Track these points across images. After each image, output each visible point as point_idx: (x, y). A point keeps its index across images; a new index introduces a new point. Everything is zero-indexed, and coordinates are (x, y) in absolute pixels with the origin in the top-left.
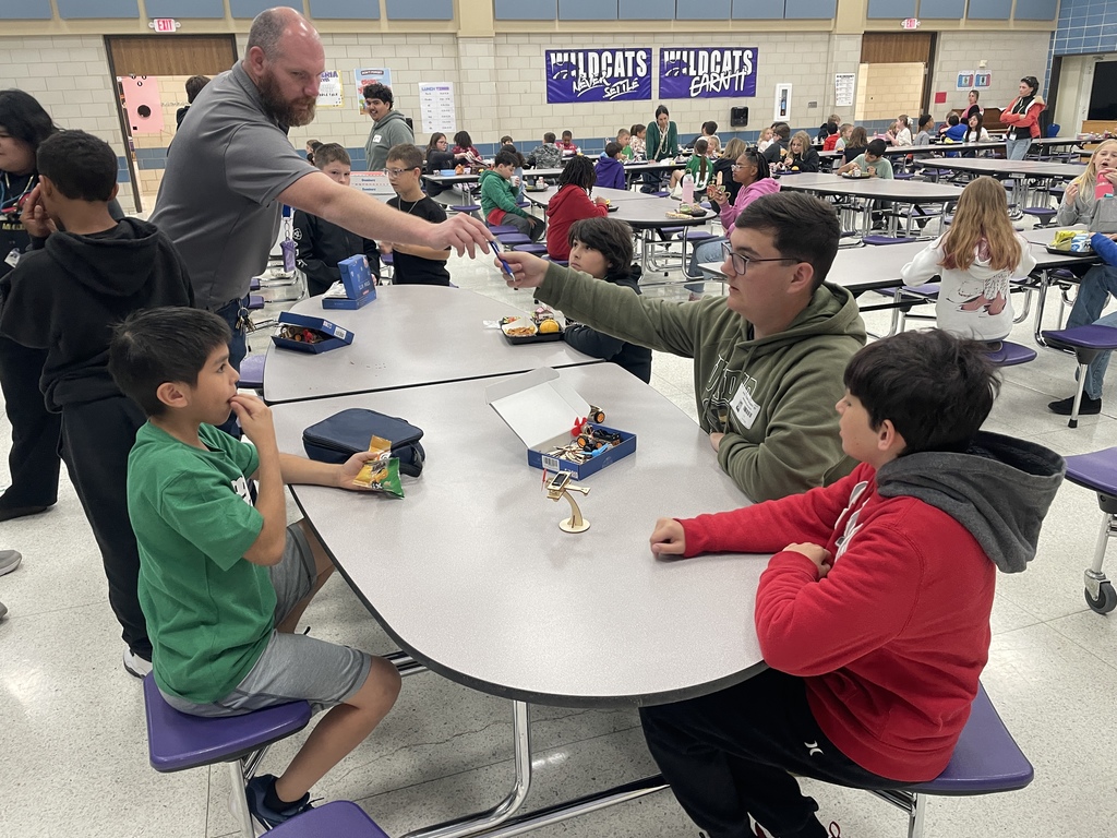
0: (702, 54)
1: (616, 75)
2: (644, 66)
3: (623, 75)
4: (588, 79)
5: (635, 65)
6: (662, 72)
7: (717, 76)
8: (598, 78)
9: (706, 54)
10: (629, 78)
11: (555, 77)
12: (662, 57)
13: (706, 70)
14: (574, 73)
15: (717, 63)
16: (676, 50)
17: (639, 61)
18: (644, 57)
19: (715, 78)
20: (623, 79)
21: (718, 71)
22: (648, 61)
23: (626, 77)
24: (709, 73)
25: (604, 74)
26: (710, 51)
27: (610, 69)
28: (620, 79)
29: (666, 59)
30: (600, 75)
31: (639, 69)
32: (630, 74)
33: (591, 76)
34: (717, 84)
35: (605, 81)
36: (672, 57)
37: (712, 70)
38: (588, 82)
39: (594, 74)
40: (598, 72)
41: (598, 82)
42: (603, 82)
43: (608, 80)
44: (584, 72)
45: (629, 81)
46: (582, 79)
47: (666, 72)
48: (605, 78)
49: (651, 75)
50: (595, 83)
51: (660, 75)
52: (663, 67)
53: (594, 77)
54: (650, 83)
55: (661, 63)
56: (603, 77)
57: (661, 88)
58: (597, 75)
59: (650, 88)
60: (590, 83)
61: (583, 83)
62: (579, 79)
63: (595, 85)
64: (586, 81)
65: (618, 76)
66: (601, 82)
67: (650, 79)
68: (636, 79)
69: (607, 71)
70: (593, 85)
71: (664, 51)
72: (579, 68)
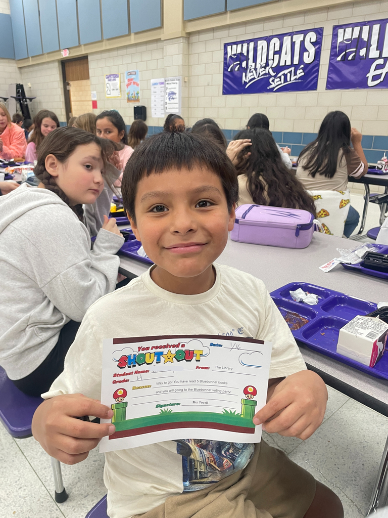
1: (282, 63)
2: (312, 50)
3: (289, 63)
4: (256, 69)
5: (303, 49)
6: (333, 56)
8: (265, 67)
10: (295, 66)
11: (229, 70)
12: (335, 36)
14: (244, 64)
16: (354, 25)
17: (308, 45)
18: (314, 39)
20: (289, 67)
22: (317, 43)
23: (292, 65)
25: (270, 62)
28: (286, 67)
29: (340, 39)
30: (267, 64)
31: (306, 54)
32: (296, 62)
33: (258, 66)
35: (271, 71)
36: (348, 36)
38: (256, 73)
39: (262, 64)
40: (265, 62)
41: (264, 72)
42: (269, 71)
43: (274, 69)
44: (253, 62)
45: (295, 69)
46: (250, 69)
47: (338, 56)
48: (271, 67)
49: (319, 61)
50: (261, 74)
51: (330, 59)
52: (335, 50)
53: (261, 67)
54: (318, 71)
55: (333, 44)
56: (270, 66)
57: (330, 76)
58: (264, 65)
59: (317, 76)
60: (258, 73)
61: (252, 74)
62: (249, 70)
63: (261, 76)
64: (254, 72)
65: (284, 64)
66: (267, 72)
67: (318, 65)
68: (302, 66)
69: (273, 60)
70: (260, 75)
71: (337, 28)
72: (249, 59)
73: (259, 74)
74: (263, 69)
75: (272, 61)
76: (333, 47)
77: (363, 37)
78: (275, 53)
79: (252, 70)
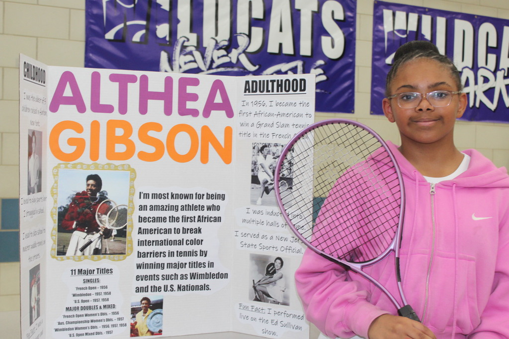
0: (462, 26)
1: (273, 48)
2: (338, 35)
3: (288, 49)
4: (200, 47)
5: (319, 31)
6: (378, 54)
7: (490, 76)
8: (228, 49)
9: (467, 26)
10: (304, 58)
11: (110, 35)
12: (378, 19)
13: (469, 62)
14: (163, 30)
15: (489, 50)
16: (409, 9)
17: (328, 23)
18: (340, 16)
19: (486, 80)
20: (289, 58)
21: (492, 65)
22: (347, 25)
23: (296, 56)
24: (475, 68)
25: (242, 41)
26: (477, 21)
27: (257, 32)
28: (279, 57)
29: (387, 27)
30: (232, 44)
31: (325, 41)
32: (306, 49)
33: (208, 43)
34: (489, 93)
35: (244, 60)
36: (400, 24)
37: (481, 62)
38: (203, 57)
39: (219, 39)
40: (227, 37)
41: (226, 60)
42: (238, 60)
43: (253, 58)
44: (192, 30)
45: (303, 66)
46: (183, 47)
47: (387, 56)
48: (244, 52)
49: (353, 57)
50: (218, 62)
51: (374, 60)
52: (380, 44)
53: (218, 47)
54: (352, 76)
55: (376, 33)
56: (240, 49)
57: (376, 89)
58: (226, 43)
59: (352, 86)
60: (209, 60)
61: (189, 58)
62: (178, 48)
63: (218, 67)
64: (197, 55)
65: (276, 51)
66: (234, 61)
67: (352, 65)
68: (321, 62)
69: (249, 36)
70: (214, 65)
71: (382, 7)
72: (178, 21)
73: (212, 61)
74: (223, 52)
75: (247, 39)
76: (378, 38)
77: (423, 32)
78: (253, 22)
79: (188, 49)
